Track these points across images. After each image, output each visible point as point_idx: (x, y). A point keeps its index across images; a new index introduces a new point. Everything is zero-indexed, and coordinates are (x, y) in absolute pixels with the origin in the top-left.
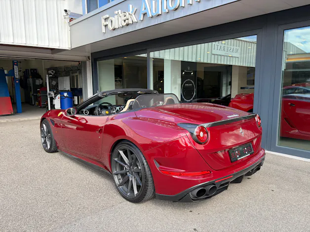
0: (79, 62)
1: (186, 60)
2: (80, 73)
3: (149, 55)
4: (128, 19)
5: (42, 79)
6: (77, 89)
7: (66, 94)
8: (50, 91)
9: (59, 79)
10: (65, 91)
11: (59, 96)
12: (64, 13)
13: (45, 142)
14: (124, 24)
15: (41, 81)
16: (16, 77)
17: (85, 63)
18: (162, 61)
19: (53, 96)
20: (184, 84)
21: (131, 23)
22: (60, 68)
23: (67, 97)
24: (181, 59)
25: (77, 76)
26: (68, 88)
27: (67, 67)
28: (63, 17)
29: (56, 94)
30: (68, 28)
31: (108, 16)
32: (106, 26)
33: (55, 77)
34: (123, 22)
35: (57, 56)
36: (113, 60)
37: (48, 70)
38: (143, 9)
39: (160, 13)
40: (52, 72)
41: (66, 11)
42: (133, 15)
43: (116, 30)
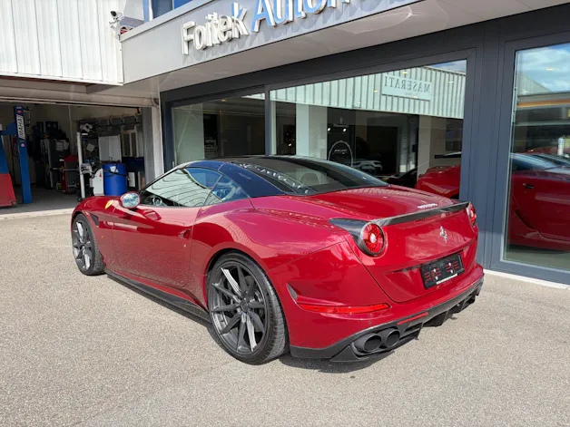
0: (138, 108)
1: (334, 105)
2: (140, 129)
3: (268, 96)
4: (231, 30)
5: (68, 141)
6: (133, 158)
7: (113, 169)
8: (83, 162)
9: (100, 139)
10: (113, 163)
11: (101, 171)
12: (111, 19)
13: (81, 256)
14: (224, 39)
15: (66, 145)
16: (20, 136)
17: (149, 110)
18: (293, 106)
19: (90, 171)
20: (334, 149)
21: (237, 36)
22: (104, 121)
23: (115, 173)
24: (326, 104)
25: (134, 135)
26: (118, 157)
27: (115, 119)
28: (109, 26)
29: (95, 168)
30: (117, 44)
31: (193, 24)
32: (189, 42)
33: (91, 138)
34: (222, 35)
35: (96, 98)
36: (201, 104)
37: (80, 123)
38: (259, 12)
39: (291, 19)
40: (87, 127)
41: (114, 14)
42: (240, 22)
43: (208, 50)
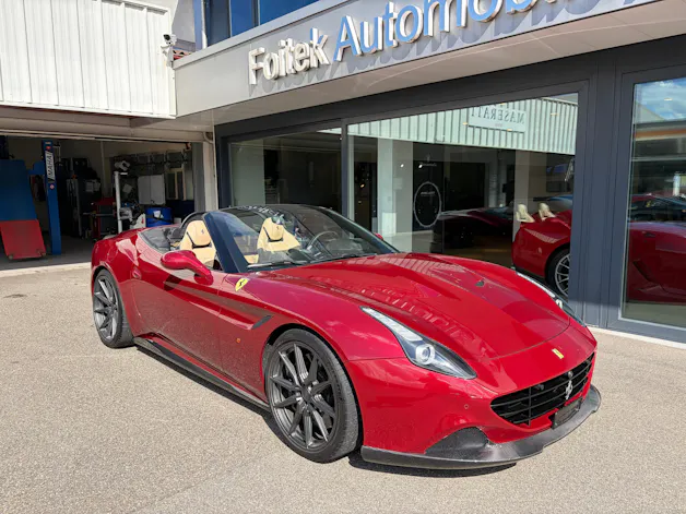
0: (186, 143)
1: (422, 139)
2: (189, 167)
3: (346, 130)
4: (309, 58)
5: (99, 180)
6: (180, 201)
7: (157, 214)
8: (122, 206)
9: (139, 179)
10: (157, 207)
11: (144, 216)
12: (164, 43)
14: (300, 68)
15: (97, 185)
16: (49, 176)
17: (200, 146)
18: (374, 141)
19: (131, 218)
20: (422, 190)
21: (316, 65)
22: (143, 157)
23: (160, 219)
24: (414, 138)
25: (180, 175)
26: (162, 201)
27: (157, 155)
28: (161, 51)
29: (136, 214)
30: (169, 72)
31: (262, 50)
32: (257, 71)
33: (130, 178)
34: (298, 64)
35: (142, 132)
36: (261, 140)
37: (114, 160)
38: (343, 40)
39: (380, 47)
40: (124, 165)
41: (167, 37)
42: (320, 49)
43: (280, 80)
